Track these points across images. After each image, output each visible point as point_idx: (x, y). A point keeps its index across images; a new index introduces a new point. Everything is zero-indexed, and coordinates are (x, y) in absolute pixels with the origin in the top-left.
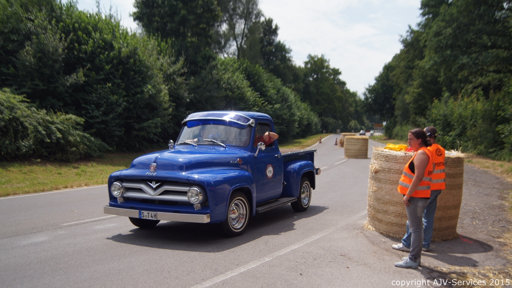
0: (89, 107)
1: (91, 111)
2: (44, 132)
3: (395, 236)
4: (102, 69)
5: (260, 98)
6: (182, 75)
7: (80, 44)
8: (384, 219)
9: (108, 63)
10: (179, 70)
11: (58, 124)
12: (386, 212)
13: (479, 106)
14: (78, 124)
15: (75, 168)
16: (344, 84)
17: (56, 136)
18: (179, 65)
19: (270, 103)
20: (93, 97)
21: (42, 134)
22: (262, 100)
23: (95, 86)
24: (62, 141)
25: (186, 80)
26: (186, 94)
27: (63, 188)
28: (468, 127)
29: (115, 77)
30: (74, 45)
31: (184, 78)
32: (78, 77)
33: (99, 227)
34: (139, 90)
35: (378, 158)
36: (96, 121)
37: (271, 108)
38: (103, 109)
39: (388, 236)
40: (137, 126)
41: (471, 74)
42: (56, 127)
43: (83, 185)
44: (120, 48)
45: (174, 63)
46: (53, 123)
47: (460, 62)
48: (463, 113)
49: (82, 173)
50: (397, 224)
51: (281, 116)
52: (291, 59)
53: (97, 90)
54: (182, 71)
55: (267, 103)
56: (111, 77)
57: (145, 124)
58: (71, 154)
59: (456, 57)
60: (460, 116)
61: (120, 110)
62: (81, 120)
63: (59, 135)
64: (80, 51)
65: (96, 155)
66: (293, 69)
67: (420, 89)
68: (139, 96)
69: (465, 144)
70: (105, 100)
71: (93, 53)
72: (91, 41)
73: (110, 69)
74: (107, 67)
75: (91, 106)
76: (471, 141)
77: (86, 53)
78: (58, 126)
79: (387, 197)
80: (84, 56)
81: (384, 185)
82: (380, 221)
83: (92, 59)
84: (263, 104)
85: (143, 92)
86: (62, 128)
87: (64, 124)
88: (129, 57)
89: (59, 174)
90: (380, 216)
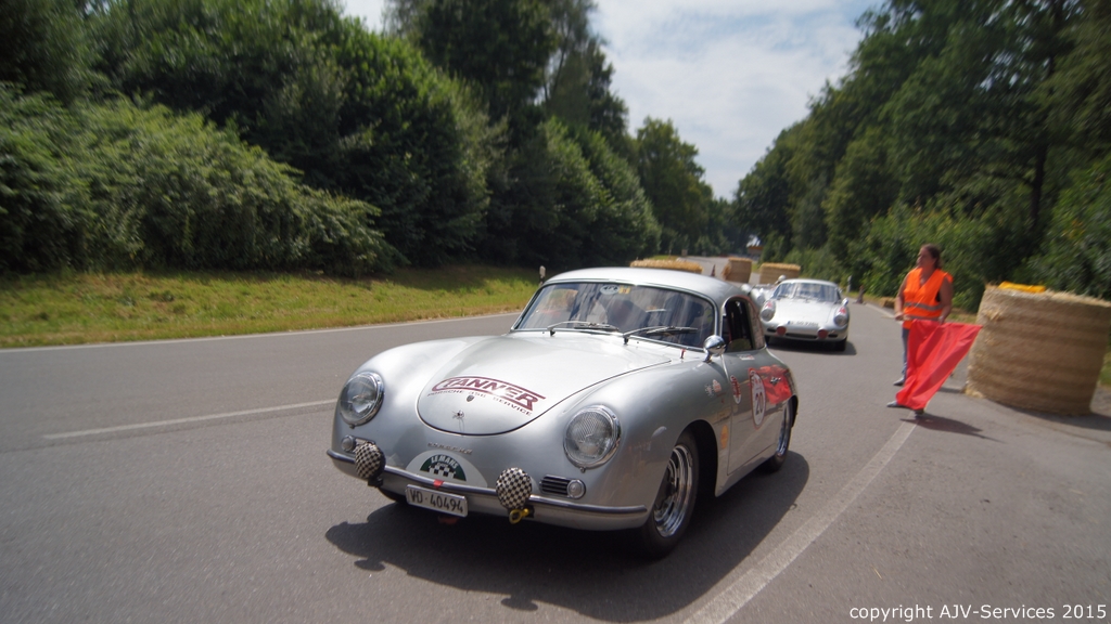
0: (375, 190)
2: (323, 226)
4: (397, 127)
5: (602, 189)
6: (499, 146)
7: (364, 85)
8: (1004, 382)
9: (406, 117)
10: (497, 137)
11: (340, 214)
14: (369, 216)
15: (369, 289)
17: (339, 235)
18: (497, 129)
19: (617, 200)
21: (319, 229)
22: (606, 194)
23: (387, 157)
24: (348, 243)
25: (505, 154)
26: (506, 180)
30: (355, 86)
31: (503, 151)
32: (365, 138)
34: (447, 166)
37: (619, 207)
38: (398, 194)
40: (439, 226)
42: (339, 220)
44: (426, 97)
45: (490, 124)
46: (332, 212)
51: (631, 220)
53: (388, 164)
54: (501, 139)
55: (613, 199)
56: (409, 142)
57: (451, 223)
61: (422, 198)
62: (377, 211)
63: (344, 233)
64: (362, 96)
65: (389, 271)
68: (449, 176)
70: (401, 180)
71: (383, 100)
72: (383, 79)
73: (408, 128)
74: (406, 125)
75: (378, 189)
77: (372, 99)
78: (341, 218)
79: (1015, 354)
80: (370, 104)
81: (1009, 338)
82: (998, 386)
83: (381, 110)
84: (608, 199)
85: (452, 170)
86: (347, 222)
87: (346, 214)
88: (436, 111)
89: (353, 296)
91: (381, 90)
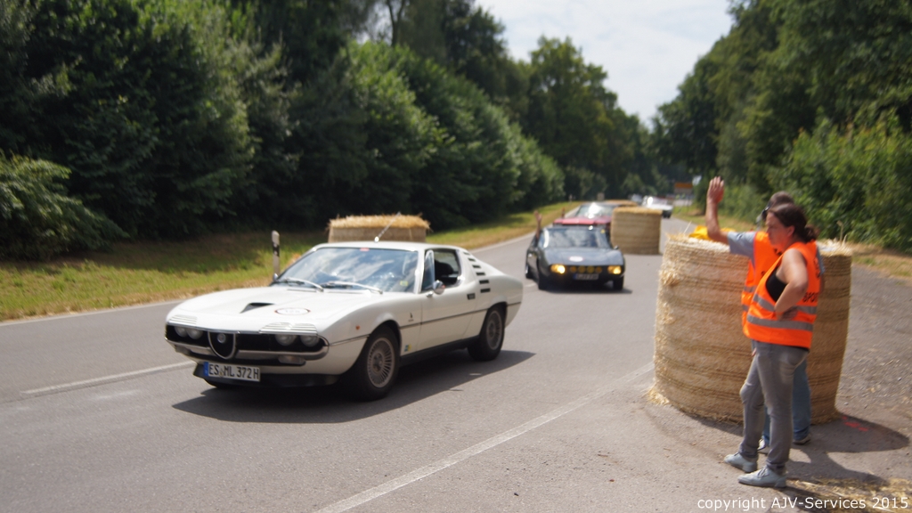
0: (80, 146)
1: (84, 154)
3: (710, 415)
4: (109, 66)
5: (438, 128)
6: (277, 80)
7: (62, 13)
8: (688, 380)
9: (121, 53)
10: (271, 70)
12: (691, 367)
13: (890, 147)
14: (56, 179)
15: (50, 272)
16: (612, 97)
17: (11, 207)
18: (270, 61)
20: (88, 125)
22: (444, 133)
23: (94, 102)
24: (24, 217)
25: (284, 90)
26: (284, 121)
27: (26, 314)
28: (867, 189)
29: (136, 84)
30: (49, 15)
31: (279, 87)
32: (58, 82)
33: (101, 397)
34: (186, 110)
35: (676, 256)
36: (95, 174)
37: (462, 150)
38: (109, 149)
39: (696, 416)
40: (182, 187)
41: (873, 80)
42: (12, 188)
43: (68, 309)
44: (150, 23)
45: (261, 55)
46: (4, 179)
47: (852, 55)
48: (856, 163)
49: (67, 284)
50: (714, 392)
51: (482, 165)
52: (503, 46)
53: (97, 110)
54: (278, 73)
55: (453, 139)
56: (127, 82)
57: (200, 182)
58: (42, 243)
59: (843, 45)
60: (850, 168)
61: (145, 152)
62: (64, 172)
63: (17, 204)
64: (61, 28)
65: (94, 247)
66: (506, 66)
67: (770, 112)
68: (186, 122)
69: (859, 225)
70: (114, 131)
71: (90, 30)
73: (125, 66)
74: (121, 64)
75: (84, 143)
76: (874, 219)
77: (74, 32)
78: (15, 184)
79: (695, 337)
80: (70, 39)
81: (687, 312)
82: (680, 385)
83: (86, 44)
84: (445, 140)
85: (193, 115)
86: (24, 189)
87: (27, 180)
88: (165, 42)
89: (17, 285)
90: (679, 375)
91: (88, 19)
